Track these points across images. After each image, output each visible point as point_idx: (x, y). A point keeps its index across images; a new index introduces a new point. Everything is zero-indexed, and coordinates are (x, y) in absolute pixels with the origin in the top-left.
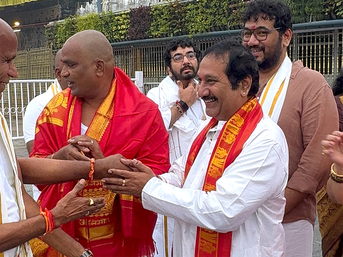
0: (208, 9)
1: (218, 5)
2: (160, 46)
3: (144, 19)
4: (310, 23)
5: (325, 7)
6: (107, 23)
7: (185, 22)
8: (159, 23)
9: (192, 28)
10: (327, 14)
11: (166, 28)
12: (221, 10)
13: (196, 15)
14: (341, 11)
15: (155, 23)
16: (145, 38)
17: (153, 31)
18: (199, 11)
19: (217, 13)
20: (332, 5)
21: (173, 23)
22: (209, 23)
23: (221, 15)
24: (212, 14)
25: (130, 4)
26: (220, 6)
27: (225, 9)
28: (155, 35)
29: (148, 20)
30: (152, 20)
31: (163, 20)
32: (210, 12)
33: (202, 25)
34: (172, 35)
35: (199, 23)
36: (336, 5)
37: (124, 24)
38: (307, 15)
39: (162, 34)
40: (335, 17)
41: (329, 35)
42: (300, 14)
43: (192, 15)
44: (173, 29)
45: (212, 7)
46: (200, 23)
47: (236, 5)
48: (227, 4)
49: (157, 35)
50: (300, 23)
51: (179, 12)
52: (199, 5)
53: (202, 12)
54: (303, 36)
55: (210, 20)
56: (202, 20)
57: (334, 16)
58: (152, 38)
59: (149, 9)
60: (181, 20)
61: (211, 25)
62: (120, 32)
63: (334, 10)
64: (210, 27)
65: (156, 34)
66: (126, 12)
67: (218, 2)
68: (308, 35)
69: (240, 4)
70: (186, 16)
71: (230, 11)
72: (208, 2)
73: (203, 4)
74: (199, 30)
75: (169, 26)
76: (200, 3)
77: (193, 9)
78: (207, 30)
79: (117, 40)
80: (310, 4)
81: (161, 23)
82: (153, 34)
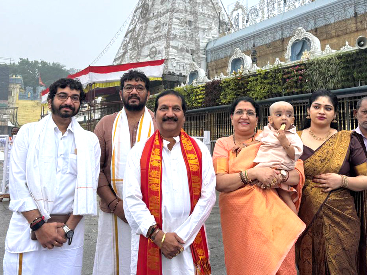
0: (265, 79)
1: (274, 76)
3: (216, 90)
4: (359, 87)
6: (189, 94)
7: (247, 91)
8: (227, 93)
9: (253, 95)
11: (232, 96)
12: (277, 80)
13: (256, 85)
15: (224, 93)
16: (216, 105)
17: (222, 99)
18: (259, 82)
19: (273, 83)
21: (237, 92)
22: (267, 91)
23: (277, 84)
24: (269, 83)
26: (275, 77)
27: (280, 79)
29: (219, 91)
30: (222, 91)
31: (230, 90)
32: (267, 82)
33: (261, 93)
35: (258, 91)
37: (200, 94)
38: (356, 80)
39: (229, 102)
42: (349, 79)
43: (252, 85)
44: (237, 96)
45: (269, 78)
47: (289, 75)
50: (349, 87)
51: (242, 83)
52: (258, 77)
53: (261, 83)
54: (353, 100)
55: (267, 88)
56: (261, 88)
58: (222, 105)
59: (219, 82)
60: (244, 89)
61: (268, 92)
62: (198, 101)
64: (268, 94)
65: (225, 102)
66: (202, 85)
69: (293, 74)
70: (247, 86)
71: (284, 81)
72: (266, 74)
73: (261, 76)
74: (258, 97)
75: (235, 94)
76: (259, 75)
77: (254, 80)
78: (265, 97)
79: (196, 107)
80: (359, 70)
81: (228, 93)
82: (222, 101)
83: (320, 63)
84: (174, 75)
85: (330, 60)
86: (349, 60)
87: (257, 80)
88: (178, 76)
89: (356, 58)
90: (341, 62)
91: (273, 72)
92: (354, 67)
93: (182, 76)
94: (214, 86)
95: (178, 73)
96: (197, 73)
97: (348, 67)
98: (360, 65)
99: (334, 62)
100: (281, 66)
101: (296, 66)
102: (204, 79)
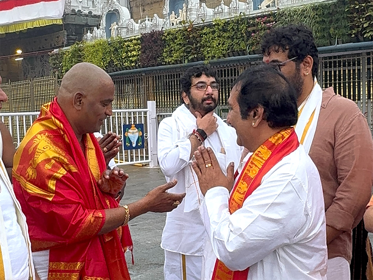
0: (225, 32)
1: (235, 28)
2: (174, 73)
3: (156, 44)
4: (336, 46)
5: (352, 28)
6: (116, 50)
7: (200, 47)
8: (172, 49)
9: (208, 53)
10: (353, 36)
11: (180, 54)
12: (239, 33)
13: (212, 39)
14: (368, 32)
15: (168, 48)
16: (158, 65)
17: (166, 57)
18: (216, 35)
19: (234, 37)
20: (358, 27)
21: (187, 48)
22: (227, 47)
23: (239, 38)
24: (230, 38)
25: (141, 29)
26: (238, 29)
27: (243, 33)
28: (169, 62)
29: (161, 46)
30: (165, 46)
31: (177, 45)
32: (227, 36)
33: (219, 50)
34: (186, 61)
35: (215, 48)
36: (363, 26)
37: (134, 50)
38: (332, 38)
39: (176, 60)
40: (362, 39)
41: (356, 58)
42: (325, 36)
43: (208, 39)
44: (187, 54)
45: (229, 30)
46: (217, 48)
47: (254, 28)
48: (245, 27)
49: (171, 61)
50: (324, 46)
51: (193, 36)
52: (215, 28)
53: (219, 36)
54: (328, 61)
55: (228, 44)
56: (219, 44)
57: (361, 38)
58: (165, 65)
59: (161, 33)
60: (196, 45)
61: (228, 50)
62: (131, 59)
63: (362, 31)
64: (228, 51)
65: (170, 60)
66: (137, 37)
67: (235, 24)
68: (334, 59)
69: (259, 27)
70: (201, 40)
71: (249, 35)
72: (225, 25)
73: (220, 27)
74: (216, 56)
75: (184, 52)
76: (216, 26)
77: (209, 33)
78: (224, 56)
79: (128, 68)
80: (336, 26)
81: (174, 49)
82: (166, 60)
83: (292, 14)
84: (81, 15)
85: (305, 11)
86: (325, 12)
87: (214, 32)
88: (86, 16)
89: (333, 11)
90: (316, 14)
92: (331, 22)
93: (92, 17)
94: (153, 38)
95: (86, 12)
96: (119, 13)
97: (323, 21)
98: (338, 20)
99: (309, 15)
100: (244, 15)
101: (264, 16)
102: (130, 23)
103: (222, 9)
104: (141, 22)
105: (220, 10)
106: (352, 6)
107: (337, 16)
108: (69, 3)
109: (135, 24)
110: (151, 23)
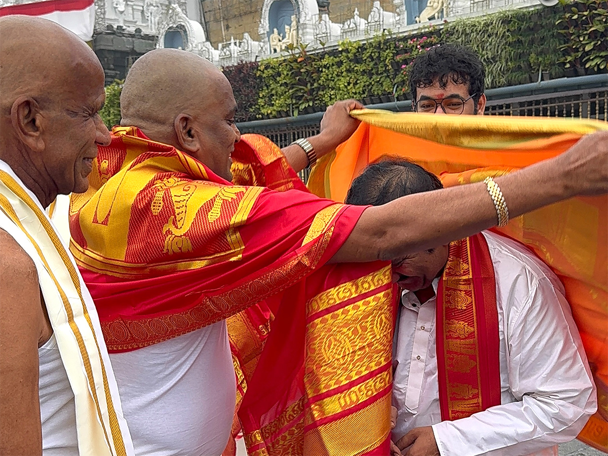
0: (358, 63)
1: (375, 56)
2: (276, 133)
3: (247, 85)
4: (540, 84)
5: (566, 53)
7: (318, 89)
8: (274, 92)
9: (331, 99)
10: (568, 66)
11: (286, 101)
12: (381, 64)
13: (338, 75)
14: (592, 60)
15: (267, 91)
16: (250, 120)
17: (262, 106)
18: (343, 68)
19: (374, 71)
20: (577, 50)
21: (297, 90)
22: (361, 89)
23: (382, 73)
24: (366, 72)
25: (224, 59)
26: (379, 57)
27: (388, 64)
28: (268, 114)
29: (254, 87)
30: (262, 87)
31: (281, 86)
32: (361, 70)
33: (349, 93)
34: (296, 113)
35: (343, 90)
36: (584, 49)
38: (534, 69)
39: (279, 112)
40: (583, 71)
41: (572, 103)
42: (521, 67)
43: (330, 76)
44: (297, 101)
45: (365, 60)
46: (345, 90)
47: (407, 56)
48: (391, 55)
49: (271, 113)
50: (520, 84)
51: (307, 71)
52: (343, 57)
53: (348, 71)
55: (363, 84)
56: (349, 84)
57: (580, 69)
58: (262, 119)
59: (254, 66)
60: (312, 85)
61: (364, 93)
63: (582, 57)
64: (363, 96)
65: (269, 112)
67: (375, 50)
68: (536, 105)
69: (414, 53)
70: (319, 77)
71: (397, 67)
72: (358, 52)
73: (349, 55)
75: (292, 97)
76: (344, 53)
77: (333, 65)
80: (539, 49)
81: (276, 92)
82: (262, 111)
83: (468, 31)
84: (123, 35)
85: (489, 25)
86: (522, 27)
87: (340, 64)
88: (132, 36)
89: (536, 24)
90: (508, 31)
91: (375, 47)
92: (532, 42)
93: (142, 38)
94: (242, 75)
95: (132, 29)
96: (185, 31)
97: (519, 42)
98: (543, 39)
99: (495, 32)
100: (390, 34)
101: (422, 35)
102: (204, 48)
103: (355, 24)
104: (223, 47)
105: (352, 25)
106: (568, 15)
107: (543, 33)
108: (101, 13)
109: (212, 50)
110: (240, 49)
